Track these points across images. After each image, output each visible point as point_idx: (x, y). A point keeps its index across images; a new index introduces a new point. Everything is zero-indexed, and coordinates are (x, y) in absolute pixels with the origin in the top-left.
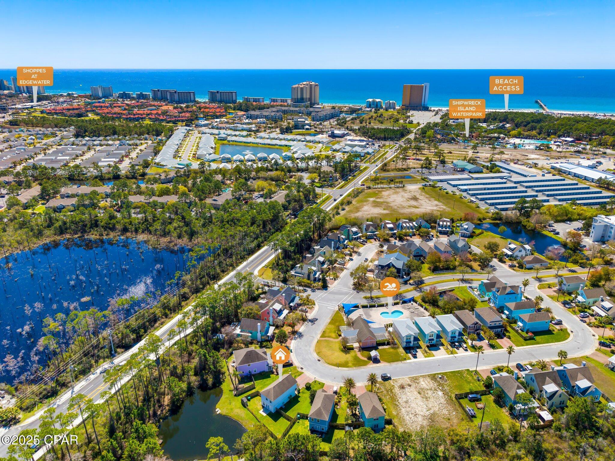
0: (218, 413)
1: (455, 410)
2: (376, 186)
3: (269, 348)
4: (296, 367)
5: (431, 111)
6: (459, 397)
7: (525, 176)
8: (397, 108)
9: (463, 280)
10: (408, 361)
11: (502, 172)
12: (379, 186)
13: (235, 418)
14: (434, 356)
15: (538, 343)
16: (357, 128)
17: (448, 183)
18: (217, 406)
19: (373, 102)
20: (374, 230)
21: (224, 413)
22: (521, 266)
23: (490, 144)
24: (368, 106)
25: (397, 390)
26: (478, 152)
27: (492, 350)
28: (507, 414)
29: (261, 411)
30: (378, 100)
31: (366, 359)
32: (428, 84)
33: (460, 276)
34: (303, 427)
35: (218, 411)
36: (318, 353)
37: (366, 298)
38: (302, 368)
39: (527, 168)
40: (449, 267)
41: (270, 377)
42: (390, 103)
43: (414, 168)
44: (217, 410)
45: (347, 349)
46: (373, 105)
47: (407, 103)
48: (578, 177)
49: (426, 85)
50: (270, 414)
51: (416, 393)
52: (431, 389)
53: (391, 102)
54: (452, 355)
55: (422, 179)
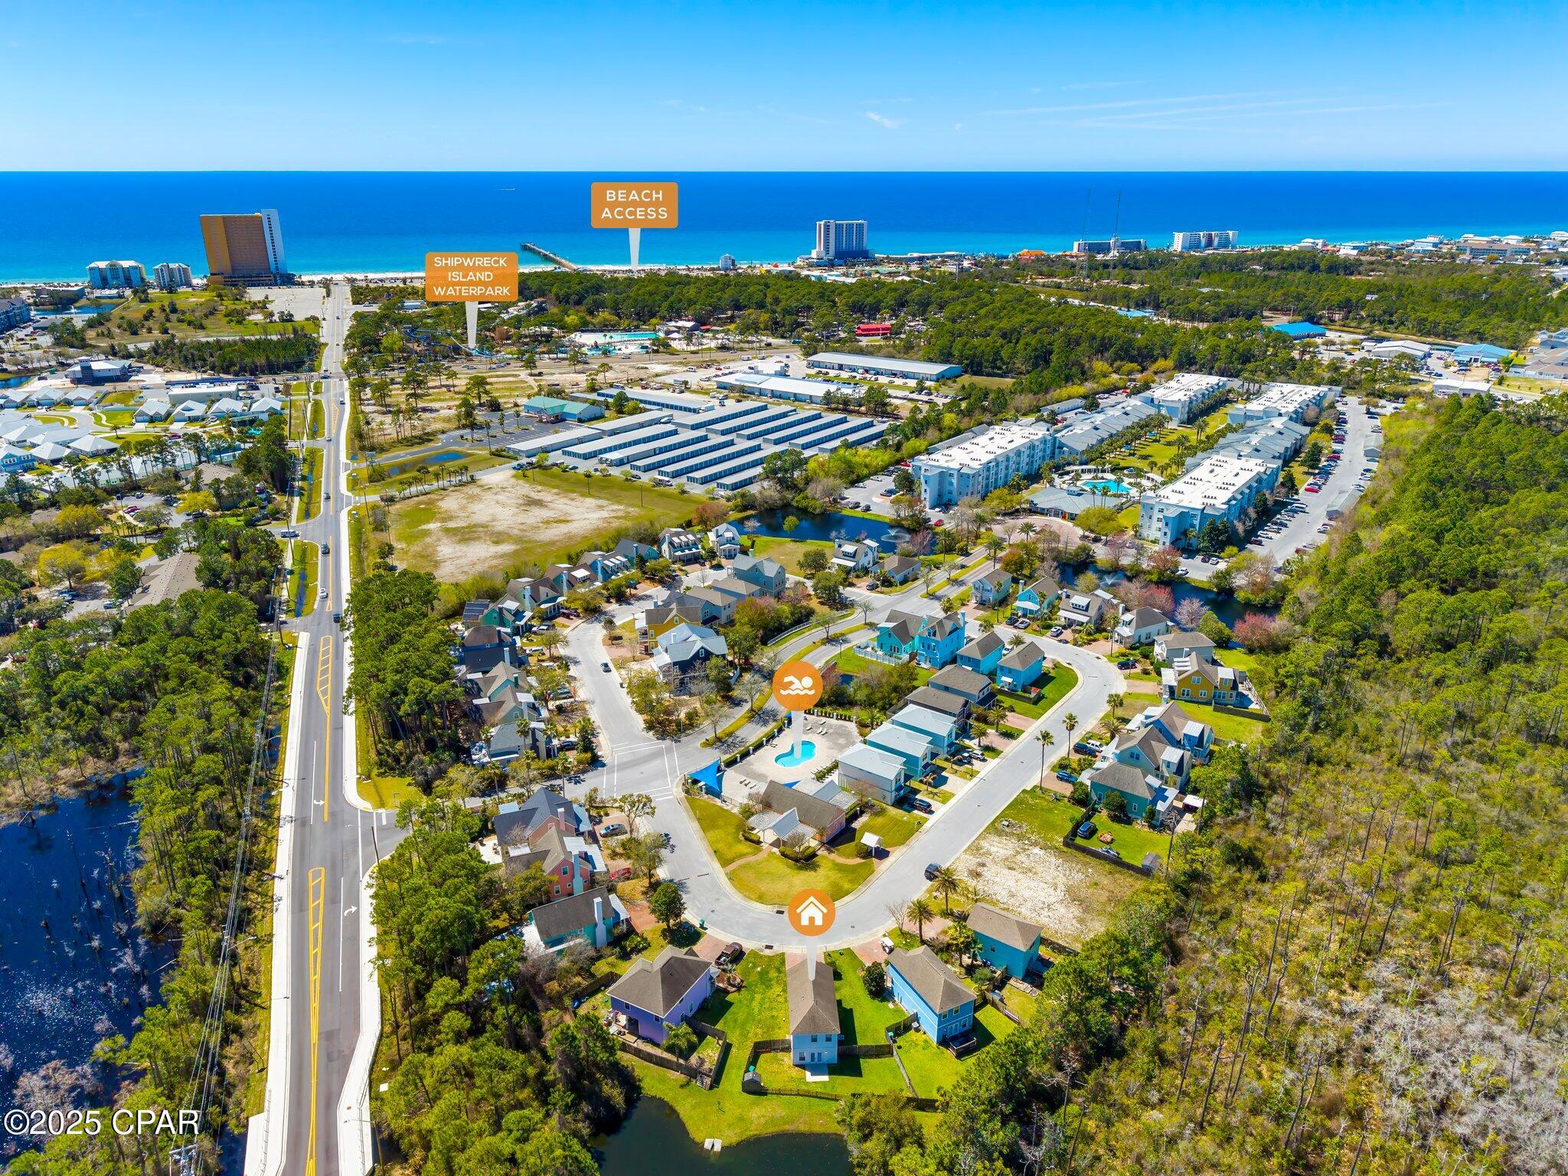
0: (718, 1148)
1: (1086, 864)
2: (407, 492)
3: (645, 948)
4: (754, 953)
5: (302, 284)
6: (1069, 842)
7: (695, 411)
8: (196, 281)
9: (830, 640)
10: (927, 825)
11: (646, 410)
12: (414, 489)
13: (772, 1130)
14: (953, 795)
15: (1054, 702)
16: (145, 346)
17: (564, 453)
18: (696, 1134)
19: (113, 268)
20: (552, 594)
21: (734, 1140)
22: (887, 582)
23: (549, 352)
24: (99, 283)
25: (972, 883)
26: (540, 374)
27: (1014, 742)
28: (1146, 829)
29: (809, 1077)
30: (126, 264)
31: (859, 861)
32: (274, 214)
33: (819, 633)
34: (919, 1048)
35: (714, 1144)
36: (761, 899)
37: (708, 744)
38: (770, 947)
39: (675, 395)
40: (781, 624)
41: (730, 1004)
42: (171, 271)
43: (443, 432)
44: (707, 1145)
45: (806, 861)
46: (116, 277)
47: (225, 264)
48: (780, 397)
49: (269, 215)
50: (833, 1070)
51: (1006, 871)
52: (1018, 853)
53: (171, 266)
54: (975, 780)
55: (493, 454)
